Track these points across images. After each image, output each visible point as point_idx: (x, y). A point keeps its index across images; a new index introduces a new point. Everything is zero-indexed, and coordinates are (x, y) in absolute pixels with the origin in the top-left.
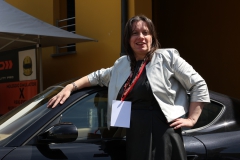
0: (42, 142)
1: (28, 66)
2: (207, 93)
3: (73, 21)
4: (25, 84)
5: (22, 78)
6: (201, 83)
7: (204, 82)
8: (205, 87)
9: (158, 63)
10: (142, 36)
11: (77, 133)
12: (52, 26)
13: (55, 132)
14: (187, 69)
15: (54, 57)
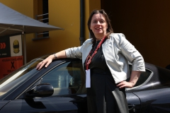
0: (29, 97)
1: (16, 47)
2: (144, 65)
3: (47, 16)
4: (15, 59)
5: (13, 54)
6: (140, 58)
7: (142, 58)
8: (142, 61)
9: (111, 43)
10: (99, 23)
11: (53, 91)
12: (32, 19)
13: (38, 90)
14: (130, 48)
15: (34, 40)
